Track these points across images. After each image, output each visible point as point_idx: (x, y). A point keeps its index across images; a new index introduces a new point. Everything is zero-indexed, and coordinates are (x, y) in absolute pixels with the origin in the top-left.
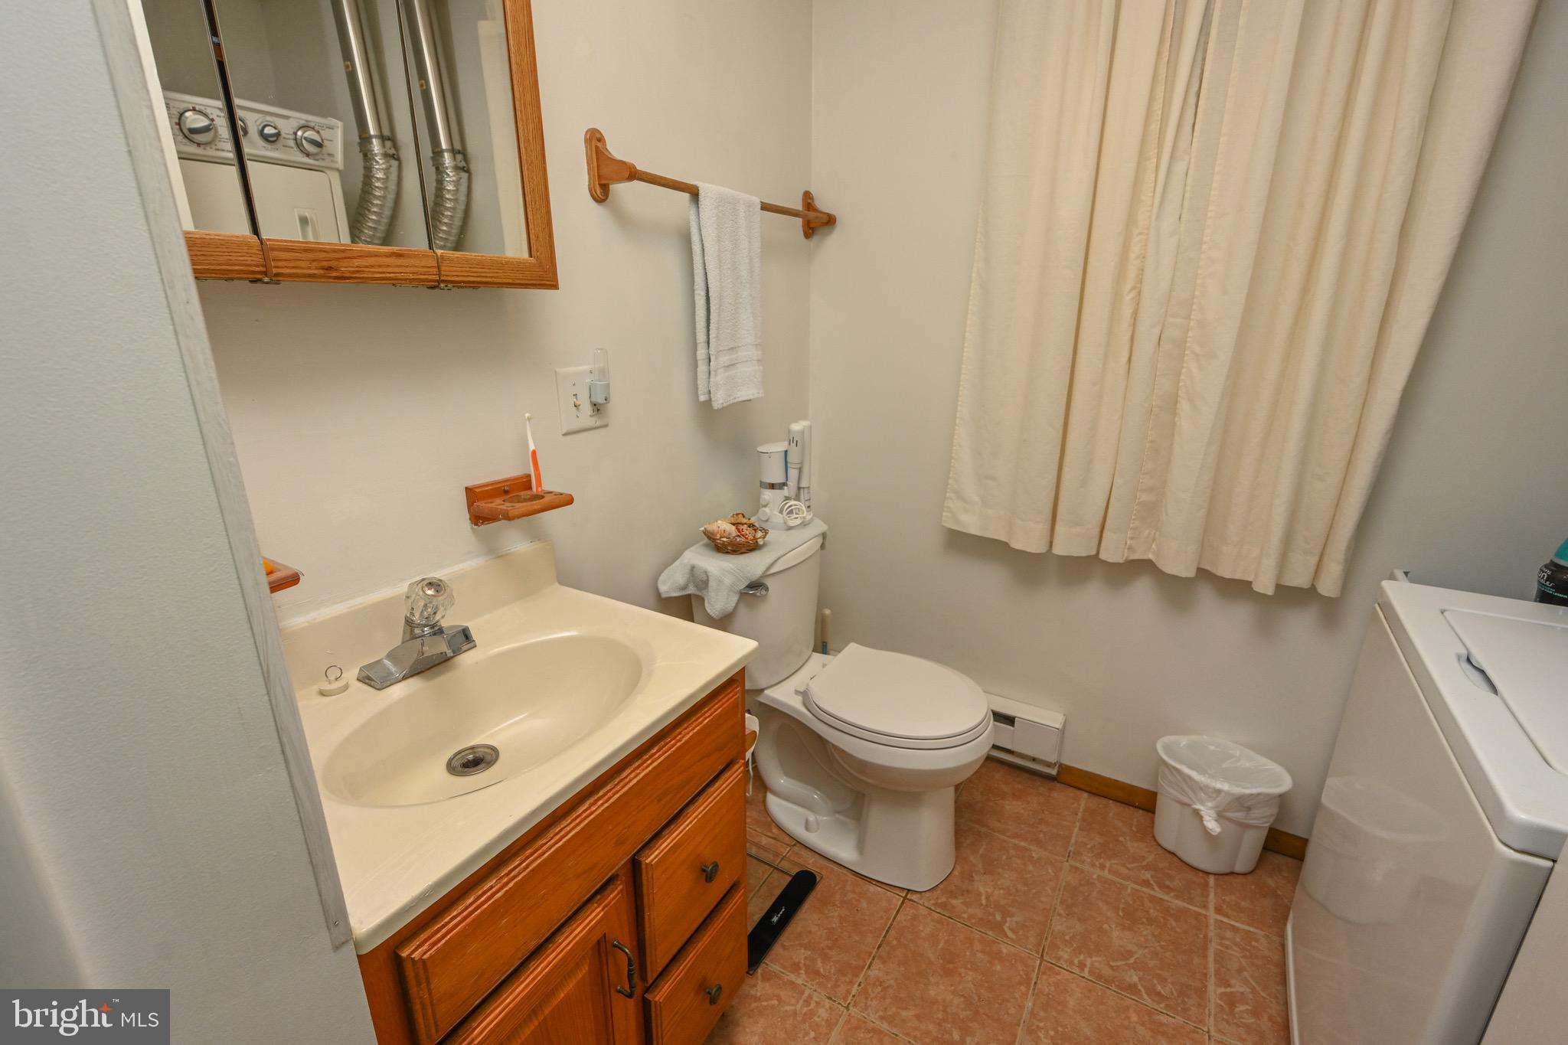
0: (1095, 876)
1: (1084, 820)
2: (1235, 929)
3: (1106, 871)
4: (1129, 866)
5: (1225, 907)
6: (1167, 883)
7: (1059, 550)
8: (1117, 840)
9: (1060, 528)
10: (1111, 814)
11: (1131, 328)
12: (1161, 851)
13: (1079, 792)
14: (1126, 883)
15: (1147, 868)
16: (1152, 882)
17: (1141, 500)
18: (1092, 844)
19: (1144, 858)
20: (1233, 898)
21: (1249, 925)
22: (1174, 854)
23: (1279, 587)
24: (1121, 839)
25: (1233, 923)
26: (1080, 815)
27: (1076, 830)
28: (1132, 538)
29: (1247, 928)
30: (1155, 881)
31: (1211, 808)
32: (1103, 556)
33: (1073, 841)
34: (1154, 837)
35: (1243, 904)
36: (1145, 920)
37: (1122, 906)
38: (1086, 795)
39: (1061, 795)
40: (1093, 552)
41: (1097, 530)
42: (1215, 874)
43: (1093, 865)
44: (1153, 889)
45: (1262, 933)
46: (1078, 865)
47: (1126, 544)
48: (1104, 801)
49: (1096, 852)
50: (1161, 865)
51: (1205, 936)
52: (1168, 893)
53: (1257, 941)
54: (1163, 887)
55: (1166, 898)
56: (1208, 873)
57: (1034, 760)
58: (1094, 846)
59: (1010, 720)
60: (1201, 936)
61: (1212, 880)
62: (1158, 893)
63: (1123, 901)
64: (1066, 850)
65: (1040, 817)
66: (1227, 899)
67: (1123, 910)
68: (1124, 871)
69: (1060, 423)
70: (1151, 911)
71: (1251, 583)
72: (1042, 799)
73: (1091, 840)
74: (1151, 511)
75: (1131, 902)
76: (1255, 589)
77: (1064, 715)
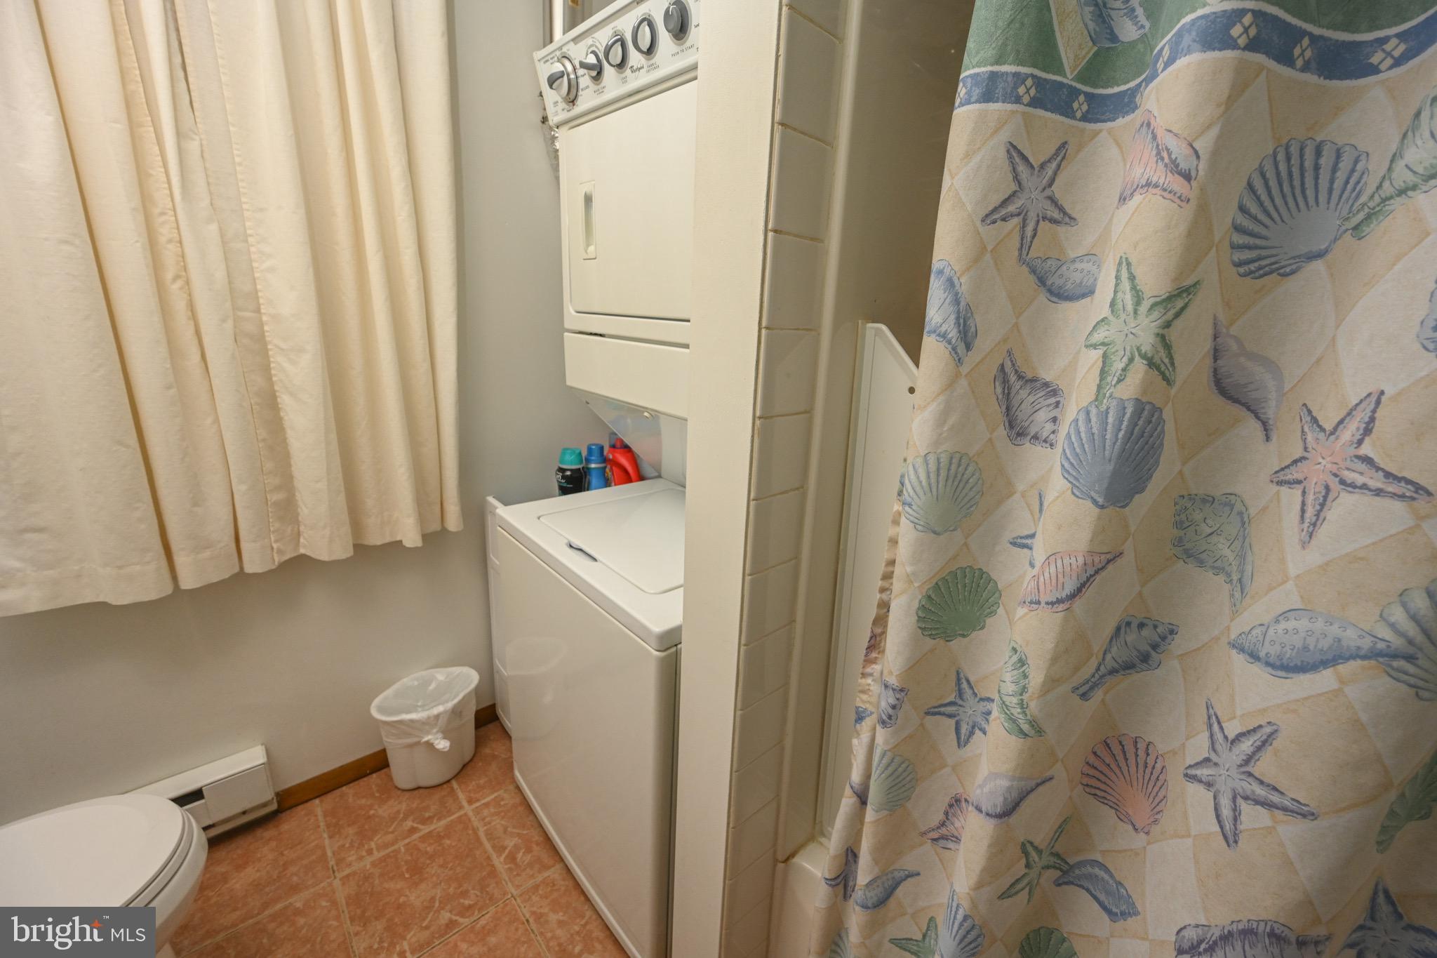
0: (368, 867)
1: (328, 826)
2: (487, 805)
3: (375, 852)
4: (390, 830)
5: (472, 795)
6: (427, 815)
7: (188, 581)
8: (369, 817)
9: (181, 560)
10: (351, 800)
11: (192, 323)
12: (407, 794)
13: (309, 804)
14: (396, 847)
15: (405, 819)
16: (415, 825)
17: (273, 501)
18: (349, 841)
19: (398, 812)
20: (474, 783)
21: (493, 793)
22: (419, 788)
23: (425, 537)
24: (372, 812)
25: (483, 802)
26: (322, 824)
27: (327, 842)
28: (276, 541)
29: (493, 796)
30: (417, 823)
31: (437, 732)
32: (249, 569)
33: (329, 854)
34: (396, 787)
35: (482, 782)
36: (428, 862)
37: (404, 869)
38: (317, 801)
39: (291, 824)
40: (237, 569)
41: (233, 545)
42: (454, 778)
43: (361, 858)
44: (420, 830)
45: (502, 791)
46: (347, 871)
47: (272, 548)
48: (338, 792)
49: (356, 845)
50: (414, 805)
51: (473, 829)
52: (432, 823)
53: (503, 799)
54: (425, 821)
55: (432, 827)
56: (448, 781)
57: (244, 813)
58: (352, 840)
59: (197, 795)
60: (470, 832)
61: (455, 784)
62: (425, 829)
63: (403, 863)
64: (328, 869)
65: (281, 863)
66: (471, 788)
67: (407, 870)
68: (390, 837)
69: (133, 440)
70: (428, 849)
71: (401, 541)
72: (273, 844)
73: (346, 837)
74: (288, 509)
75: (410, 858)
76: (408, 546)
77: (262, 745)
